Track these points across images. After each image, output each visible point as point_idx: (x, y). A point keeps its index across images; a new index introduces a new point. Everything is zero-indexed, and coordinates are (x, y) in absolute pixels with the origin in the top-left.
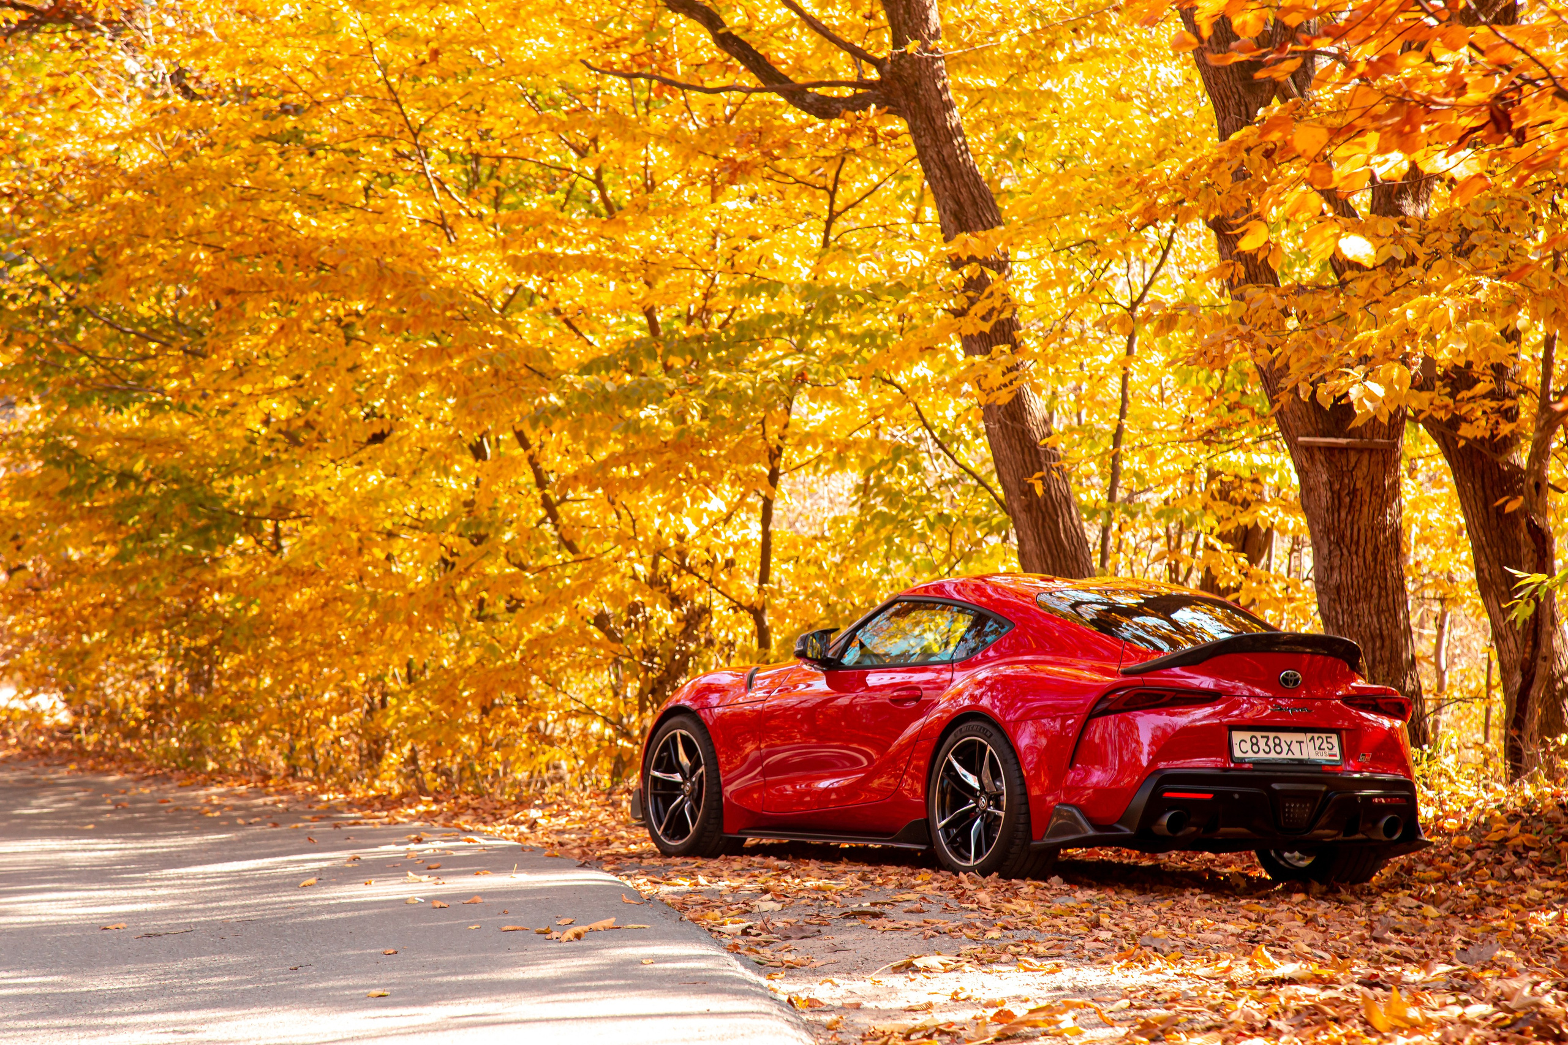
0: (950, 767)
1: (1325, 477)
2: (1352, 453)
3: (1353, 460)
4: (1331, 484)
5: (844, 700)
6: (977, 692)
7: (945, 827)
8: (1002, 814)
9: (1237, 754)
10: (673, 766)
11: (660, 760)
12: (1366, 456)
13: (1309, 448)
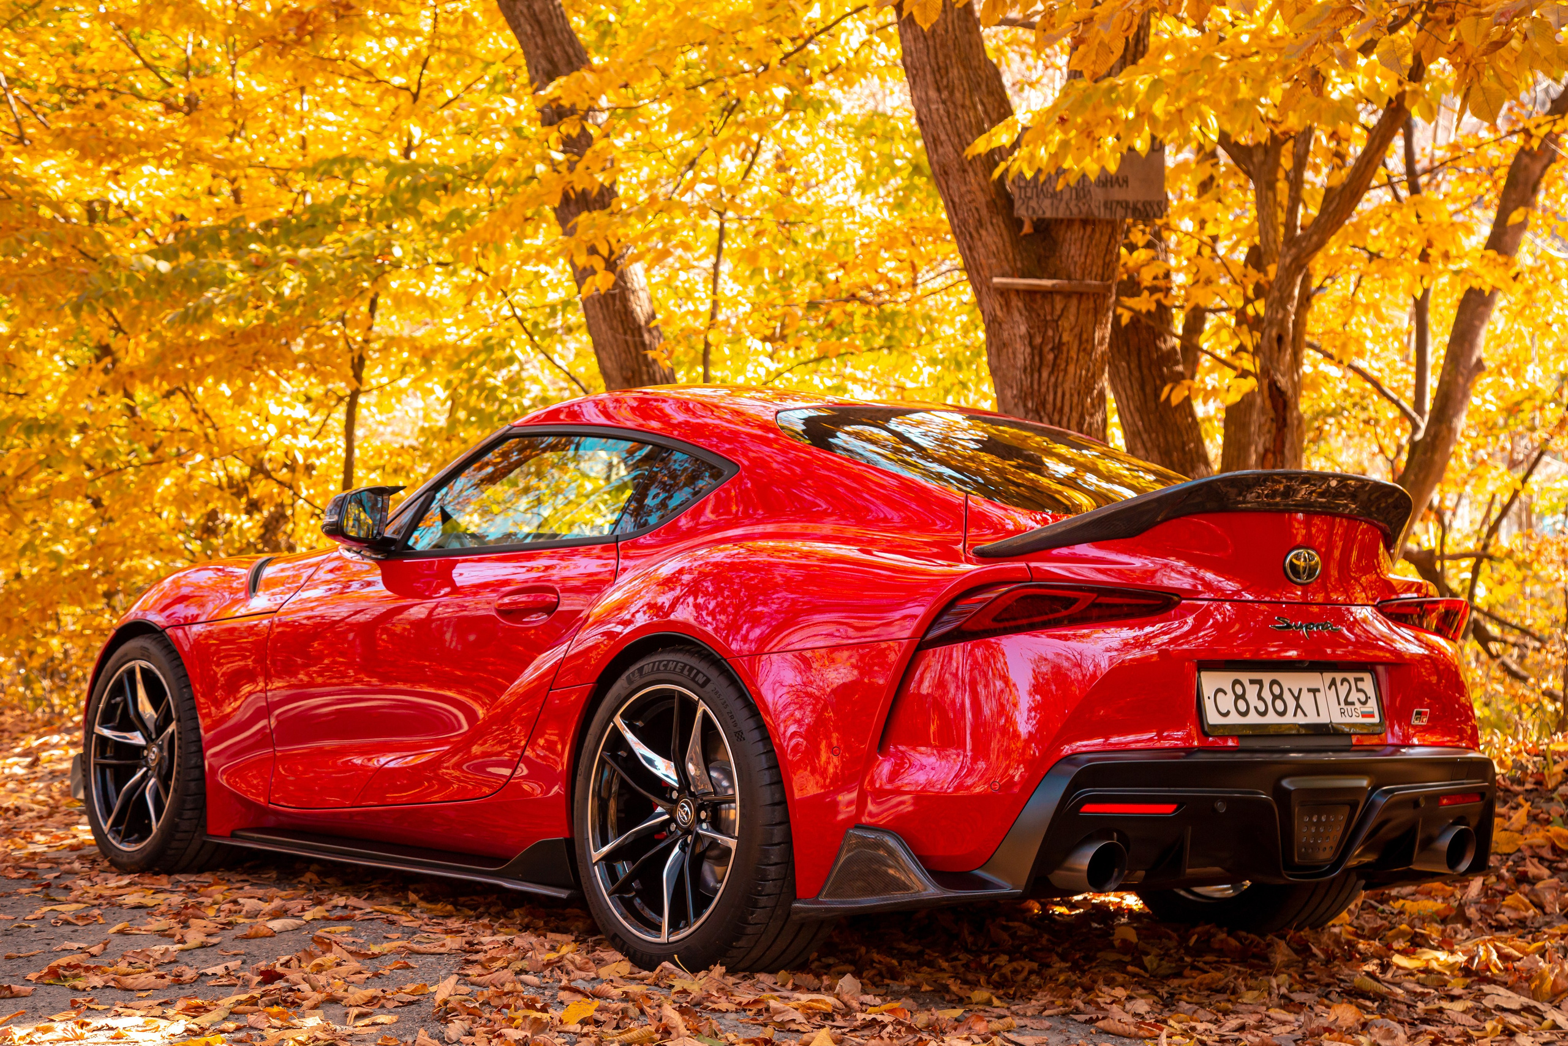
0: (617, 739)
1: (1023, 329)
2: (1058, 298)
3: (1059, 307)
4: (1031, 337)
5: (418, 611)
6: (665, 599)
7: (609, 859)
8: (732, 843)
9: (1213, 718)
10: (130, 722)
11: (110, 709)
12: (1074, 302)
13: (1004, 293)
